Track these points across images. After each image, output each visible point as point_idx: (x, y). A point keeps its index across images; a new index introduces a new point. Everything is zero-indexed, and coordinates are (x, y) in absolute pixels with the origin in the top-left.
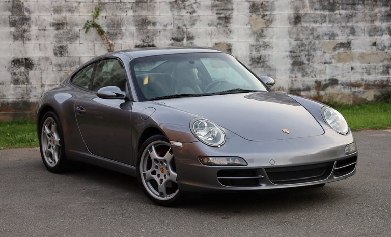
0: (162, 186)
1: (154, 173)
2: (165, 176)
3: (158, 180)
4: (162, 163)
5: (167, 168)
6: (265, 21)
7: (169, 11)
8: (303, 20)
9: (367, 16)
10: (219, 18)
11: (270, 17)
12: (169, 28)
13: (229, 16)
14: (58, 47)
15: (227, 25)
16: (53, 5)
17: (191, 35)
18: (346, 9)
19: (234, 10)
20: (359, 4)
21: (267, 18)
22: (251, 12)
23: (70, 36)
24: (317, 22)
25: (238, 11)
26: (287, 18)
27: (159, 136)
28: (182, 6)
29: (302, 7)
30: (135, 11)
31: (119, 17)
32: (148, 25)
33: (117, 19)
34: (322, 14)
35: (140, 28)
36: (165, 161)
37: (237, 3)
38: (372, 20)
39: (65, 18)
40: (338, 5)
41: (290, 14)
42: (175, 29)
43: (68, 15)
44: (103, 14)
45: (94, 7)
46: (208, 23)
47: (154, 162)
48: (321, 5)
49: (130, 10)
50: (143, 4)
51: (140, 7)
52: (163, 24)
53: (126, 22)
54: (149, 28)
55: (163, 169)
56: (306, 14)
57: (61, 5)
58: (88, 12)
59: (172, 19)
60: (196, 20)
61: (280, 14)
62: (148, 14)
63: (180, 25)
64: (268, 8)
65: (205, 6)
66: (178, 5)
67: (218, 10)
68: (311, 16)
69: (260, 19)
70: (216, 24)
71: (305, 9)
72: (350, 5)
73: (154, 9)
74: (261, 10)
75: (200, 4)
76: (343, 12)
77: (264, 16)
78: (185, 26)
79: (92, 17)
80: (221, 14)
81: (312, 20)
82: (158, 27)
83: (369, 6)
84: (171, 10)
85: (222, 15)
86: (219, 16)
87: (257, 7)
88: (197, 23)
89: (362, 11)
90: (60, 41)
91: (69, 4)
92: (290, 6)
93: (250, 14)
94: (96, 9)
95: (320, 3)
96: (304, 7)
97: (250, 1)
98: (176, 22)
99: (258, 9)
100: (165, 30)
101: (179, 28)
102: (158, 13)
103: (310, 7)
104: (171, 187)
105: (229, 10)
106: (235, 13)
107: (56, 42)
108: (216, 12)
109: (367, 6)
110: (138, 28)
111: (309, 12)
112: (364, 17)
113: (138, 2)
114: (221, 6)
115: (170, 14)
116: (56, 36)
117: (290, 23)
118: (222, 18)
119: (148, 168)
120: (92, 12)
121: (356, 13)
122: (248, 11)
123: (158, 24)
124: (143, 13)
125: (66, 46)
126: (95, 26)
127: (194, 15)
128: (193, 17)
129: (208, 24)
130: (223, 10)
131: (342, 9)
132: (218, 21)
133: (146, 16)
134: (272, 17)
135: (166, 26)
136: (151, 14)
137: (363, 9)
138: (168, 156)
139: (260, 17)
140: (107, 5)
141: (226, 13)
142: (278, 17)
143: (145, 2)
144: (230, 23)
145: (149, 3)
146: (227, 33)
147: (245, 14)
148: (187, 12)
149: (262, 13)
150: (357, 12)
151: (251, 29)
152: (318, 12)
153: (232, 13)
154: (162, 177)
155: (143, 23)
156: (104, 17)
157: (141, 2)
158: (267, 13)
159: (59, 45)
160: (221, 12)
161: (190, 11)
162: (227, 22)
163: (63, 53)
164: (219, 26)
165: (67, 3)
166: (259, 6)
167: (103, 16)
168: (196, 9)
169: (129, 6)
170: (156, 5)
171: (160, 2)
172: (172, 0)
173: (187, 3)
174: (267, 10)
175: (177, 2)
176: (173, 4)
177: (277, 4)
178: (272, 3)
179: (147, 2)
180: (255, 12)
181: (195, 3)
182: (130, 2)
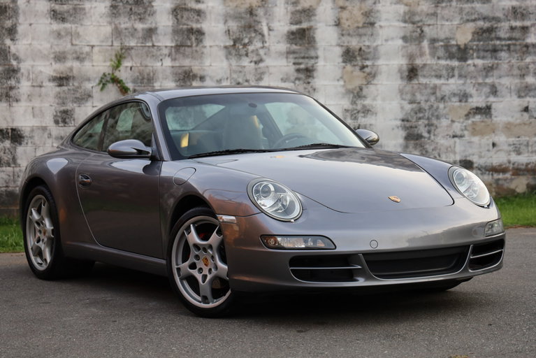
0: (205, 286)
1: (193, 266)
2: (210, 271)
3: (199, 277)
4: (205, 250)
5: (213, 257)
6: (365, 75)
7: (224, 59)
8: (420, 73)
9: (515, 68)
10: (298, 71)
11: (372, 68)
12: (224, 84)
13: (313, 66)
14: (60, 112)
15: (310, 80)
16: (53, 51)
18: (483, 58)
19: (319, 59)
20: (502, 50)
21: (367, 70)
22: (344, 62)
23: (78, 95)
24: (440, 77)
25: (325, 59)
26: (397, 70)
27: (200, 208)
28: (243, 52)
29: (418, 54)
30: (174, 60)
31: (151, 68)
32: (193, 80)
33: (147, 70)
34: (448, 65)
35: (182, 84)
36: (210, 247)
37: (324, 49)
38: (522, 73)
39: (71, 69)
40: (471, 51)
41: (402, 65)
43: (76, 64)
44: (127, 63)
45: (114, 53)
46: (281, 77)
47: (192, 249)
48: (446, 52)
49: (167, 57)
50: (186, 48)
51: (180, 53)
52: (215, 79)
53: (160, 76)
54: (194, 84)
55: (206, 259)
56: (425, 65)
57: (66, 50)
58: (105, 61)
59: (229, 71)
60: (263, 73)
61: (387, 65)
62: (192, 64)
63: (240, 81)
64: (369, 56)
65: (276, 52)
66: (238, 50)
67: (296, 58)
68: (432, 68)
69: (357, 72)
70: (292, 78)
71: (423, 58)
72: (489, 53)
73: (202, 57)
74: (358, 58)
75: (269, 50)
76: (479, 62)
77: (363, 68)
78: (247, 82)
79: (111, 69)
80: (300, 64)
81: (433, 73)
82: (207, 83)
83: (517, 53)
84: (227, 58)
85: (302, 66)
86: (298, 67)
87: (353, 54)
88: (266, 78)
89: (507, 61)
90: (64, 103)
91: (77, 48)
92: (401, 53)
93: (344, 64)
94: (116, 55)
95: (445, 49)
96: (422, 54)
97: (342, 46)
98: (235, 76)
99: (355, 57)
101: (238, 84)
102: (207, 62)
103: (430, 54)
104: (219, 287)
105: (312, 58)
106: (320, 64)
107: (58, 104)
108: (293, 61)
109: (513, 54)
110: (178, 83)
111: (429, 62)
112: (510, 70)
113: (180, 46)
114: (301, 53)
115: (225, 64)
116: (58, 96)
117: (402, 78)
118: (302, 70)
119: (185, 259)
120: (111, 60)
121: (498, 64)
122: (340, 60)
123: (208, 79)
124: (187, 62)
125: (73, 110)
126: (115, 81)
127: (261, 65)
128: (260, 68)
129: (282, 80)
130: (303, 58)
131: (478, 58)
132: (296, 75)
133: (191, 66)
134: (375, 69)
135: (219, 82)
136: (197, 64)
137: (508, 58)
138: (214, 238)
139: (358, 68)
140: (133, 51)
141: (307, 63)
142: (384, 69)
143: (188, 46)
144: (313, 78)
145: (194, 48)
146: (309, 92)
147: (336, 64)
148: (251, 62)
149: (360, 64)
150: (500, 62)
151: (344, 86)
152: (443, 62)
153: (316, 63)
154: (206, 271)
155: (186, 77)
156: (129, 68)
157: (183, 46)
158: (368, 63)
159: (62, 109)
160: (301, 61)
161: (255, 59)
162: (309, 76)
163: (67, 120)
164: (297, 82)
165: (74, 48)
166: (357, 53)
167: (127, 67)
168: (264, 57)
169: (166, 51)
170: (205, 51)
171: (211, 47)
172: (227, 44)
173: (251, 48)
174: (367, 59)
175: (236, 47)
176: (231, 49)
177: (382, 50)
178: (376, 49)
179: (191, 46)
180: (350, 61)
181: (263, 47)
182: (166, 47)
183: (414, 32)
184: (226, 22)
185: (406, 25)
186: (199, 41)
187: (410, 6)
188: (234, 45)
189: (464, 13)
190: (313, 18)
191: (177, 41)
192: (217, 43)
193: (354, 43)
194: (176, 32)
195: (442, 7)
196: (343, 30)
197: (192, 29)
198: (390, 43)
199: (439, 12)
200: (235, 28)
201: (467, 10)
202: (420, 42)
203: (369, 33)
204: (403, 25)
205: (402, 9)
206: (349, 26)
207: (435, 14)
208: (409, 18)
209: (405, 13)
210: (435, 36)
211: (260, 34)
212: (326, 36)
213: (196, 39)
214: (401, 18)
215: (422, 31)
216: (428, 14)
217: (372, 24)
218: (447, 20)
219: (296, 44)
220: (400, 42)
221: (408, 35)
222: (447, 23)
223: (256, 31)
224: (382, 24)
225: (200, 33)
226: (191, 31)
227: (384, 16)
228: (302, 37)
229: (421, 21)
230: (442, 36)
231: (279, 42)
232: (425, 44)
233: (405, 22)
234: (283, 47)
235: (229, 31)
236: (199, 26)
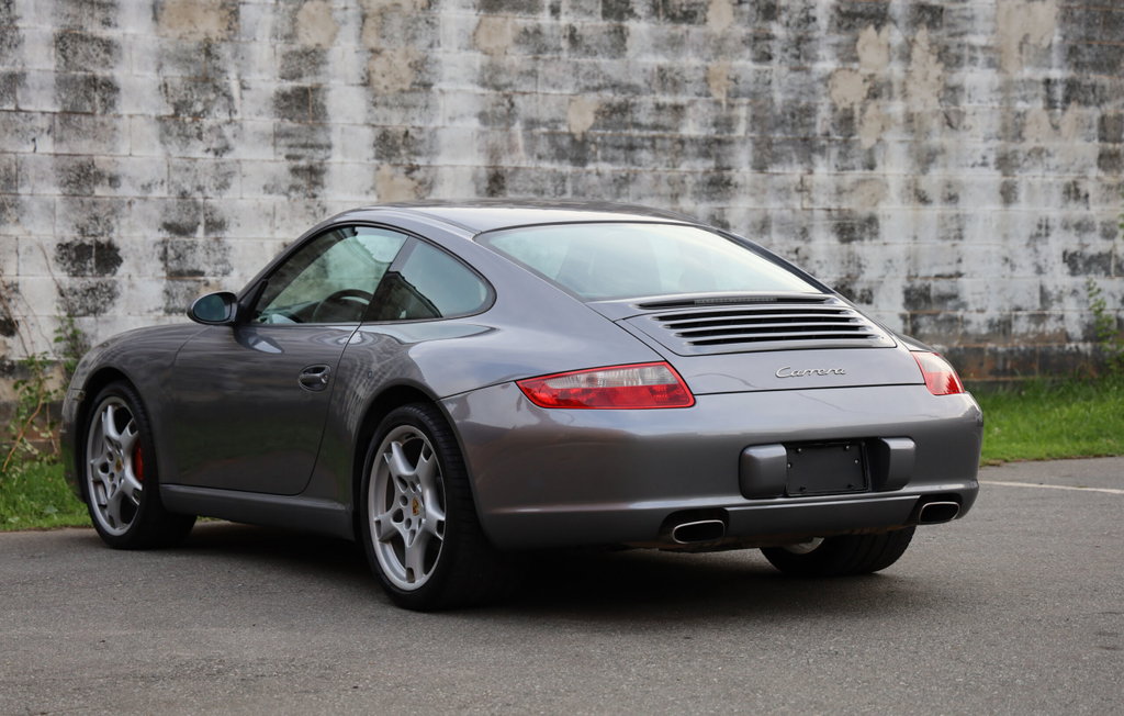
6: (415, 183)
7: (157, 143)
8: (510, 185)
10: (295, 171)
11: (427, 172)
12: (157, 193)
13: (321, 164)
15: (316, 191)
17: (217, 218)
18: (612, 160)
19: (334, 150)
20: (642, 147)
21: (418, 175)
22: (377, 157)
24: (544, 193)
25: (345, 151)
26: (469, 178)
28: (192, 130)
29: (506, 148)
30: (59, 141)
31: (13, 157)
32: (96, 183)
33: (5, 161)
34: (555, 170)
35: (74, 191)
37: (342, 131)
38: (675, 192)
40: (593, 148)
41: (478, 167)
42: (173, 199)
46: (264, 183)
48: (552, 147)
49: (45, 135)
50: (83, 118)
51: (71, 127)
52: (139, 183)
53: (32, 173)
54: (98, 191)
56: (517, 169)
59: (165, 168)
60: (229, 174)
61: (453, 166)
62: (95, 150)
63: (188, 187)
64: (421, 148)
65: (255, 133)
66: (183, 126)
67: (291, 146)
68: (528, 176)
69: (401, 179)
70: (285, 187)
71: (514, 157)
72: (622, 151)
73: (113, 136)
74: (403, 152)
75: (241, 127)
76: (606, 168)
77: (411, 169)
78: (200, 189)
80: (298, 158)
81: (532, 186)
82: (126, 190)
83: (666, 154)
84: (162, 142)
85: (303, 163)
86: (294, 163)
87: (394, 142)
88: (235, 183)
89: (651, 168)
92: (476, 145)
93: (377, 162)
95: (550, 141)
96: (512, 149)
97: (374, 126)
98: (176, 177)
99: (397, 149)
100: (145, 199)
101: (184, 195)
102: (124, 149)
103: (525, 149)
105: (320, 147)
106: (336, 158)
108: (285, 151)
109: (661, 155)
110: (66, 190)
111: (523, 164)
112: (656, 185)
113: (70, 113)
114: (300, 136)
115: (158, 152)
117: (479, 193)
118: (302, 169)
121: (636, 173)
122: (371, 153)
123: (124, 182)
124: (84, 147)
127: (227, 157)
128: (224, 163)
129: (265, 188)
130: (305, 146)
131: (605, 160)
132: (290, 178)
133: (92, 155)
134: (431, 174)
135: (147, 187)
136: (104, 149)
137: (653, 162)
139: (401, 170)
141: (312, 158)
142: (447, 173)
143: (87, 114)
144: (323, 186)
145: (99, 119)
146: (314, 214)
147: (364, 160)
148: (208, 150)
149: (406, 162)
150: (640, 168)
152: (547, 165)
153: (328, 157)
155: (82, 177)
157: (76, 113)
158: (420, 161)
160: (300, 152)
161: (214, 145)
162: (316, 184)
164: (293, 194)
166: (400, 142)
168: (232, 142)
169: (43, 123)
170: (119, 123)
171: (131, 116)
172: (163, 113)
173: (207, 122)
174: (418, 154)
175: (180, 120)
176: (170, 123)
177: (444, 137)
178: (433, 133)
179: (92, 114)
180: (389, 156)
181: (230, 122)
182: (43, 113)
183: (498, 104)
184: (160, 67)
185: (485, 91)
186: (109, 104)
187: (492, 55)
188: (176, 115)
189: (582, 73)
190: (322, 68)
191: (64, 102)
192: (143, 110)
193: (396, 121)
194: (63, 83)
195: (546, 61)
196: (375, 96)
197: (95, 79)
198: (458, 123)
199: (539, 69)
200: (178, 81)
201: (586, 69)
202: (509, 125)
203: (422, 103)
204: (480, 90)
205: (478, 59)
206: (386, 87)
207: (532, 74)
208: (490, 77)
209: (482, 67)
210: (534, 116)
211: (224, 95)
212: (345, 104)
213: (103, 100)
214: (476, 78)
215: (512, 105)
216: (521, 73)
217: (427, 86)
218: (554, 86)
219: (291, 119)
220: (475, 124)
221: (488, 110)
222: (554, 92)
223: (216, 89)
224: (444, 86)
225: (110, 87)
226: (92, 82)
227: (448, 72)
228: (301, 103)
229: (511, 85)
230: (546, 115)
231: (260, 113)
232: (518, 128)
233: (484, 85)
234: (268, 122)
235: (166, 85)
236: (107, 73)
